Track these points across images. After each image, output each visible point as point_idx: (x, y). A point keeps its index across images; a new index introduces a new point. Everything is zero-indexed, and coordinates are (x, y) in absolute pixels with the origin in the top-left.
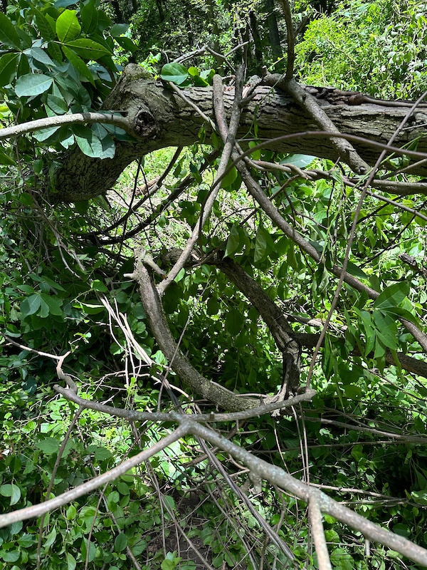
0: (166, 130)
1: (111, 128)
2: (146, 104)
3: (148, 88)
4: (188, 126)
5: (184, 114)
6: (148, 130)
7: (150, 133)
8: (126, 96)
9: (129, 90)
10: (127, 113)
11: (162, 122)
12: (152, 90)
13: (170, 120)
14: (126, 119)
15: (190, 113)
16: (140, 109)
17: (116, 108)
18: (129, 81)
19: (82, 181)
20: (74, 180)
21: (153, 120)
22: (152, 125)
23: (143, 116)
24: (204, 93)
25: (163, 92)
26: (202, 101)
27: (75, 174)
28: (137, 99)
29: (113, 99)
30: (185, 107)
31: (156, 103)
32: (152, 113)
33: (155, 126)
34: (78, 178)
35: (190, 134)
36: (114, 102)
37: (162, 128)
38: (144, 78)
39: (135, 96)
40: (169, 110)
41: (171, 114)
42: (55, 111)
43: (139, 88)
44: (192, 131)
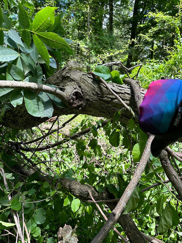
0: (89, 105)
1: (52, 97)
2: (80, 87)
3: (82, 77)
4: (106, 107)
5: (106, 99)
6: (77, 103)
7: (78, 106)
8: (66, 79)
9: (69, 75)
10: (64, 89)
11: (88, 100)
12: (85, 79)
13: (94, 100)
14: (64, 94)
15: (110, 100)
16: (75, 89)
17: (57, 84)
18: (70, 70)
19: (20, 120)
20: (15, 118)
21: (82, 97)
22: (81, 100)
23: (76, 94)
24: (123, 89)
25: (92, 82)
26: (122, 93)
27: (16, 115)
28: (73, 82)
29: (55, 78)
30: (107, 94)
31: (86, 88)
32: (83, 93)
33: (82, 102)
34: (18, 118)
35: (106, 112)
36: (56, 80)
37: (87, 104)
38: (80, 71)
39: (73, 80)
40: (95, 94)
41: (96, 97)
42: (14, 77)
43: (76, 76)
44: (109, 111)
